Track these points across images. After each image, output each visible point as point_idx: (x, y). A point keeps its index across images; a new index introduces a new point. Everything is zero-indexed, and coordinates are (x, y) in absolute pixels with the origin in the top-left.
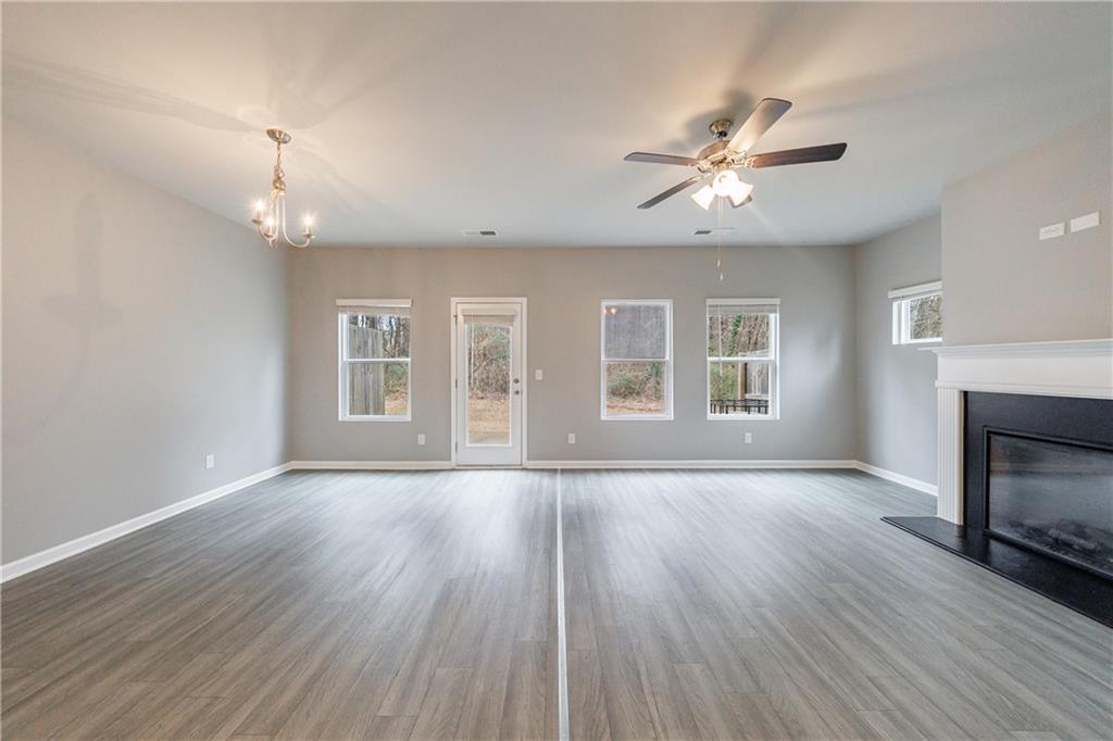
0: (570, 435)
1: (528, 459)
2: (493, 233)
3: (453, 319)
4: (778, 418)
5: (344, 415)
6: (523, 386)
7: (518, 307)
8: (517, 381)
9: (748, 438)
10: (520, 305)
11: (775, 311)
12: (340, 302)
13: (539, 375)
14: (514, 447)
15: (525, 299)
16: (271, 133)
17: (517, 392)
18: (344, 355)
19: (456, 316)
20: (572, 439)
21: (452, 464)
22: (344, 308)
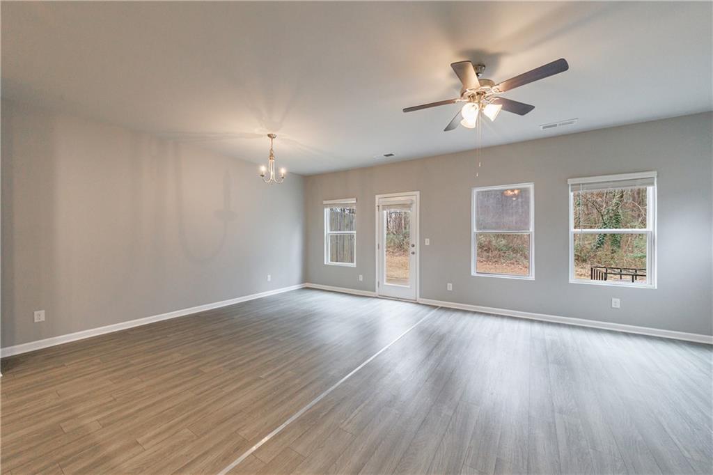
0: (449, 284)
1: (420, 297)
2: (391, 155)
3: (377, 208)
4: (656, 288)
5: (327, 260)
6: (417, 249)
7: (414, 198)
8: (413, 246)
9: (616, 303)
10: (415, 196)
11: (652, 184)
12: (325, 202)
13: (427, 242)
14: (412, 288)
15: (419, 192)
16: (269, 135)
17: (413, 253)
18: (327, 230)
19: (379, 206)
20: (450, 287)
21: (376, 294)
22: (326, 206)
